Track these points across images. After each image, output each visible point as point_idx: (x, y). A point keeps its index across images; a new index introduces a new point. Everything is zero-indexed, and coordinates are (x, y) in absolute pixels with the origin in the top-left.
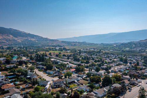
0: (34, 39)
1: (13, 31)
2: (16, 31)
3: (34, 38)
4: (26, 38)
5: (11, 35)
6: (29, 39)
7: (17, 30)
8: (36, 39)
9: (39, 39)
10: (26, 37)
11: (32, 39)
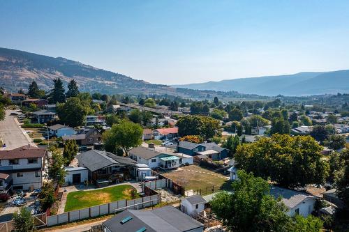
0: (111, 82)
1: (64, 63)
2: (72, 64)
3: (111, 80)
4: (93, 79)
5: (59, 71)
6: (100, 82)
7: (74, 62)
8: (116, 81)
9: (121, 82)
10: (93, 76)
11: (106, 82)
